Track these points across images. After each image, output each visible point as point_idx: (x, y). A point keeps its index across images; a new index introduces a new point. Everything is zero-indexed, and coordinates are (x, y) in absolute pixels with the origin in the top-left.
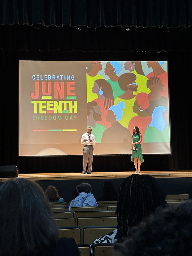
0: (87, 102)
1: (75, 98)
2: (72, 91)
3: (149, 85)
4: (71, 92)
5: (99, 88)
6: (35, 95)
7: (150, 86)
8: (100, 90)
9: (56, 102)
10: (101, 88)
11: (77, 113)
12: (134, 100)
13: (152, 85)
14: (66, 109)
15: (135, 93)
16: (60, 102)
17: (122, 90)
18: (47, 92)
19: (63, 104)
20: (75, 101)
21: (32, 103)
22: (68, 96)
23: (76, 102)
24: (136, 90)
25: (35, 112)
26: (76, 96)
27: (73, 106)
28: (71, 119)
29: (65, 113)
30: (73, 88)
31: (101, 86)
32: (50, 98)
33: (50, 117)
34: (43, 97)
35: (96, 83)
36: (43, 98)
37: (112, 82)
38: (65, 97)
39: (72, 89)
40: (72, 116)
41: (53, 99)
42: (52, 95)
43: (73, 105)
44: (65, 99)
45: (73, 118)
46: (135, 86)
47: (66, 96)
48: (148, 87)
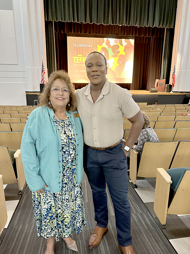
6: (74, 54)
9: (84, 58)
10: (104, 51)
12: (118, 57)
15: (118, 55)
17: (113, 52)
18: (80, 52)
21: (73, 58)
24: (119, 53)
25: (75, 62)
32: (81, 55)
33: (81, 65)
35: (102, 49)
36: (78, 55)
37: (108, 49)
46: (119, 51)
48: (124, 52)
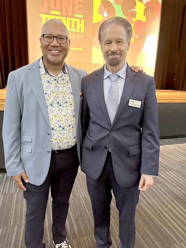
0: (93, 23)
1: (82, 17)
4: (78, 10)
6: (43, 8)
8: (105, 12)
11: (83, 32)
13: (147, 14)
14: (74, 27)
15: (134, 19)
16: (68, 19)
18: (55, 6)
19: (71, 21)
20: (82, 20)
21: (40, 16)
26: (83, 15)
27: (80, 25)
28: (78, 38)
29: (73, 31)
30: (81, 6)
31: (106, 8)
32: (59, 13)
34: (51, 11)
35: (102, 4)
40: (79, 36)
41: (62, 15)
42: (60, 10)
44: (73, 17)
46: (134, 12)
47: (74, 13)
48: (144, 15)
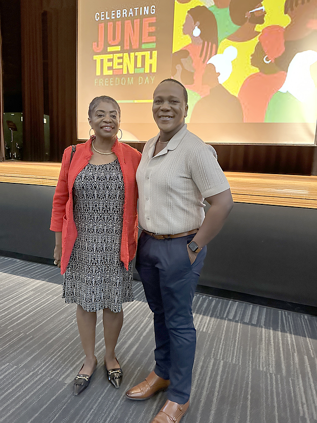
0: (173, 52)
1: (155, 47)
2: (150, 34)
3: (289, 9)
4: (149, 36)
5: (193, 23)
6: (98, 46)
7: (292, 9)
8: (196, 27)
9: (126, 55)
10: (198, 23)
11: (155, 71)
12: (256, 40)
14: (140, 66)
15: (259, 28)
16: (132, 54)
17: (234, 23)
18: (114, 39)
19: (136, 57)
20: (153, 52)
21: (94, 59)
22: (144, 43)
23: (155, 53)
24: (262, 22)
25: (98, 73)
26: (155, 42)
27: (151, 60)
28: (147, 82)
29: (138, 72)
30: (153, 29)
31: (198, 21)
32: (118, 48)
33: (117, 80)
34: (108, 48)
35: (190, 15)
37: (217, 9)
38: (139, 45)
39: (151, 31)
40: (149, 78)
41: (122, 51)
42: (121, 44)
43: (151, 58)
44: (140, 50)
45: (150, 80)
46: (260, 12)
47: (141, 43)
48: (286, 13)
